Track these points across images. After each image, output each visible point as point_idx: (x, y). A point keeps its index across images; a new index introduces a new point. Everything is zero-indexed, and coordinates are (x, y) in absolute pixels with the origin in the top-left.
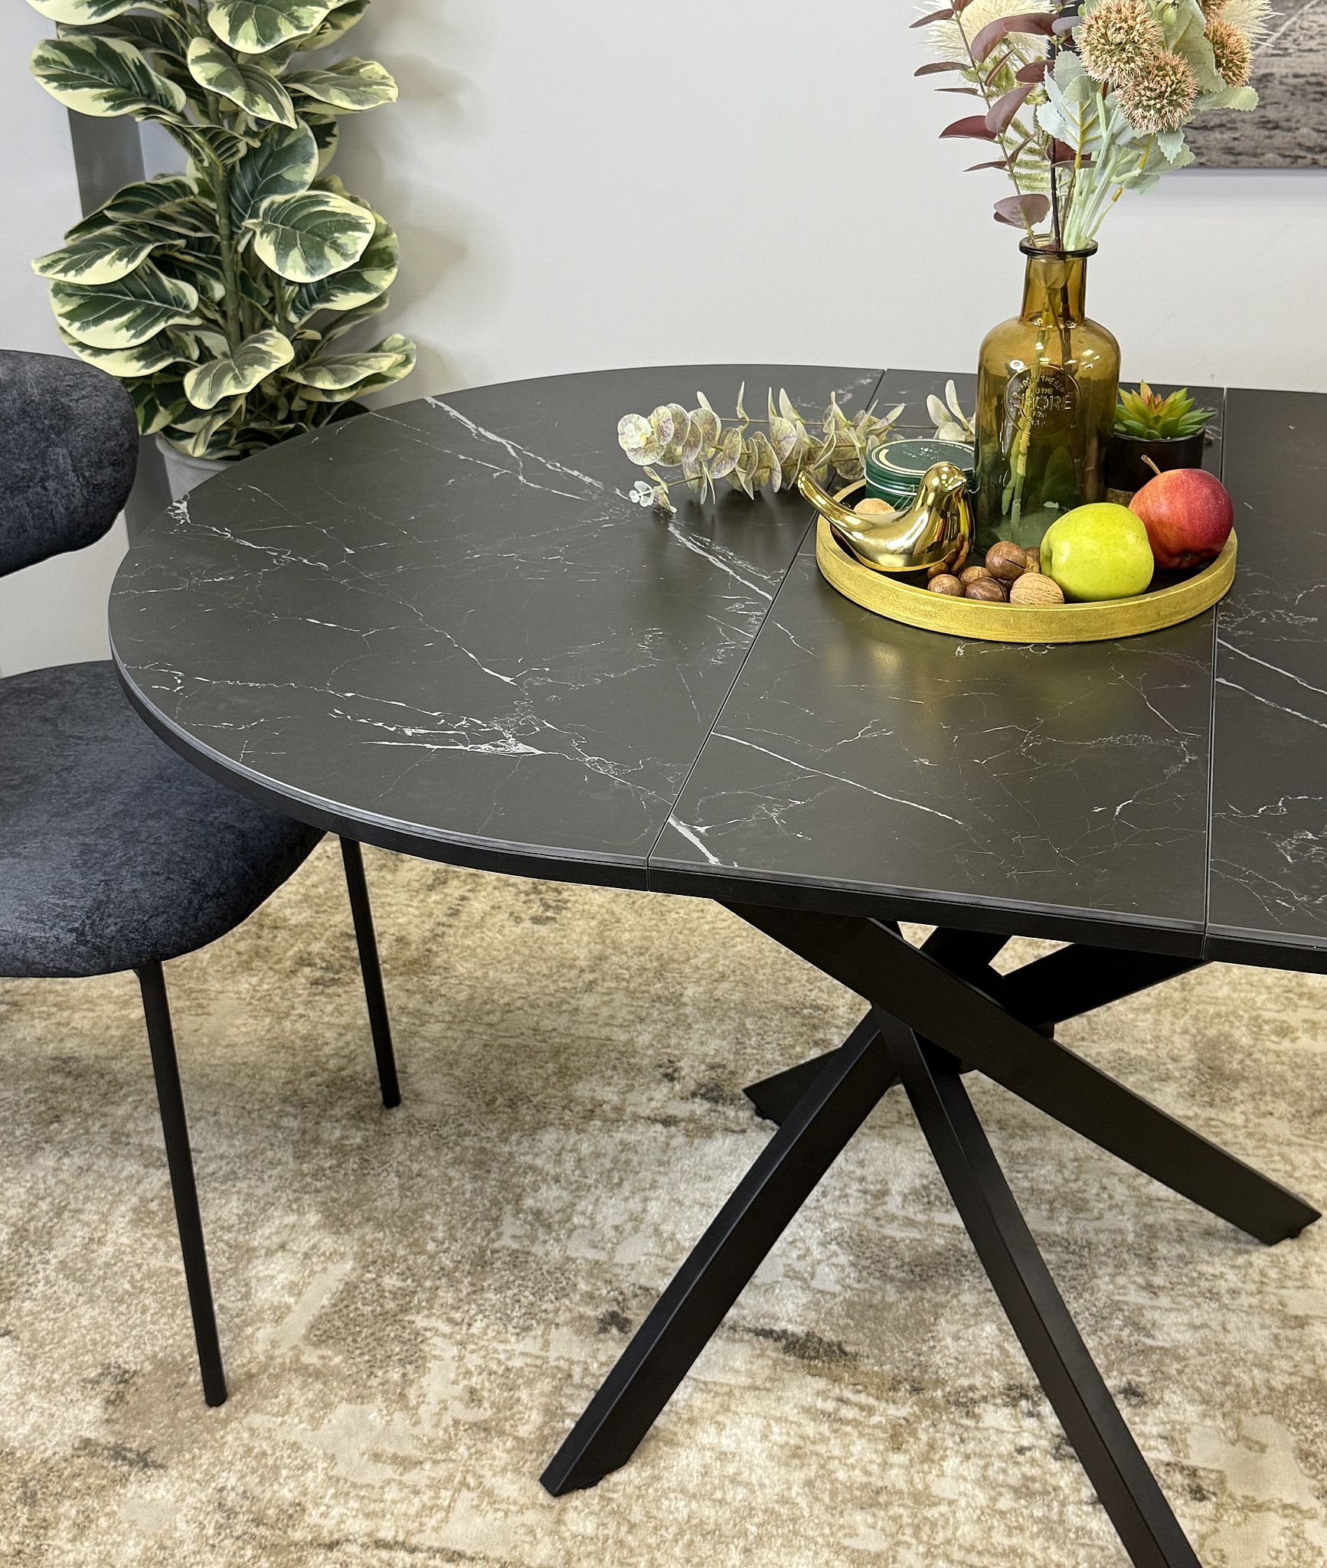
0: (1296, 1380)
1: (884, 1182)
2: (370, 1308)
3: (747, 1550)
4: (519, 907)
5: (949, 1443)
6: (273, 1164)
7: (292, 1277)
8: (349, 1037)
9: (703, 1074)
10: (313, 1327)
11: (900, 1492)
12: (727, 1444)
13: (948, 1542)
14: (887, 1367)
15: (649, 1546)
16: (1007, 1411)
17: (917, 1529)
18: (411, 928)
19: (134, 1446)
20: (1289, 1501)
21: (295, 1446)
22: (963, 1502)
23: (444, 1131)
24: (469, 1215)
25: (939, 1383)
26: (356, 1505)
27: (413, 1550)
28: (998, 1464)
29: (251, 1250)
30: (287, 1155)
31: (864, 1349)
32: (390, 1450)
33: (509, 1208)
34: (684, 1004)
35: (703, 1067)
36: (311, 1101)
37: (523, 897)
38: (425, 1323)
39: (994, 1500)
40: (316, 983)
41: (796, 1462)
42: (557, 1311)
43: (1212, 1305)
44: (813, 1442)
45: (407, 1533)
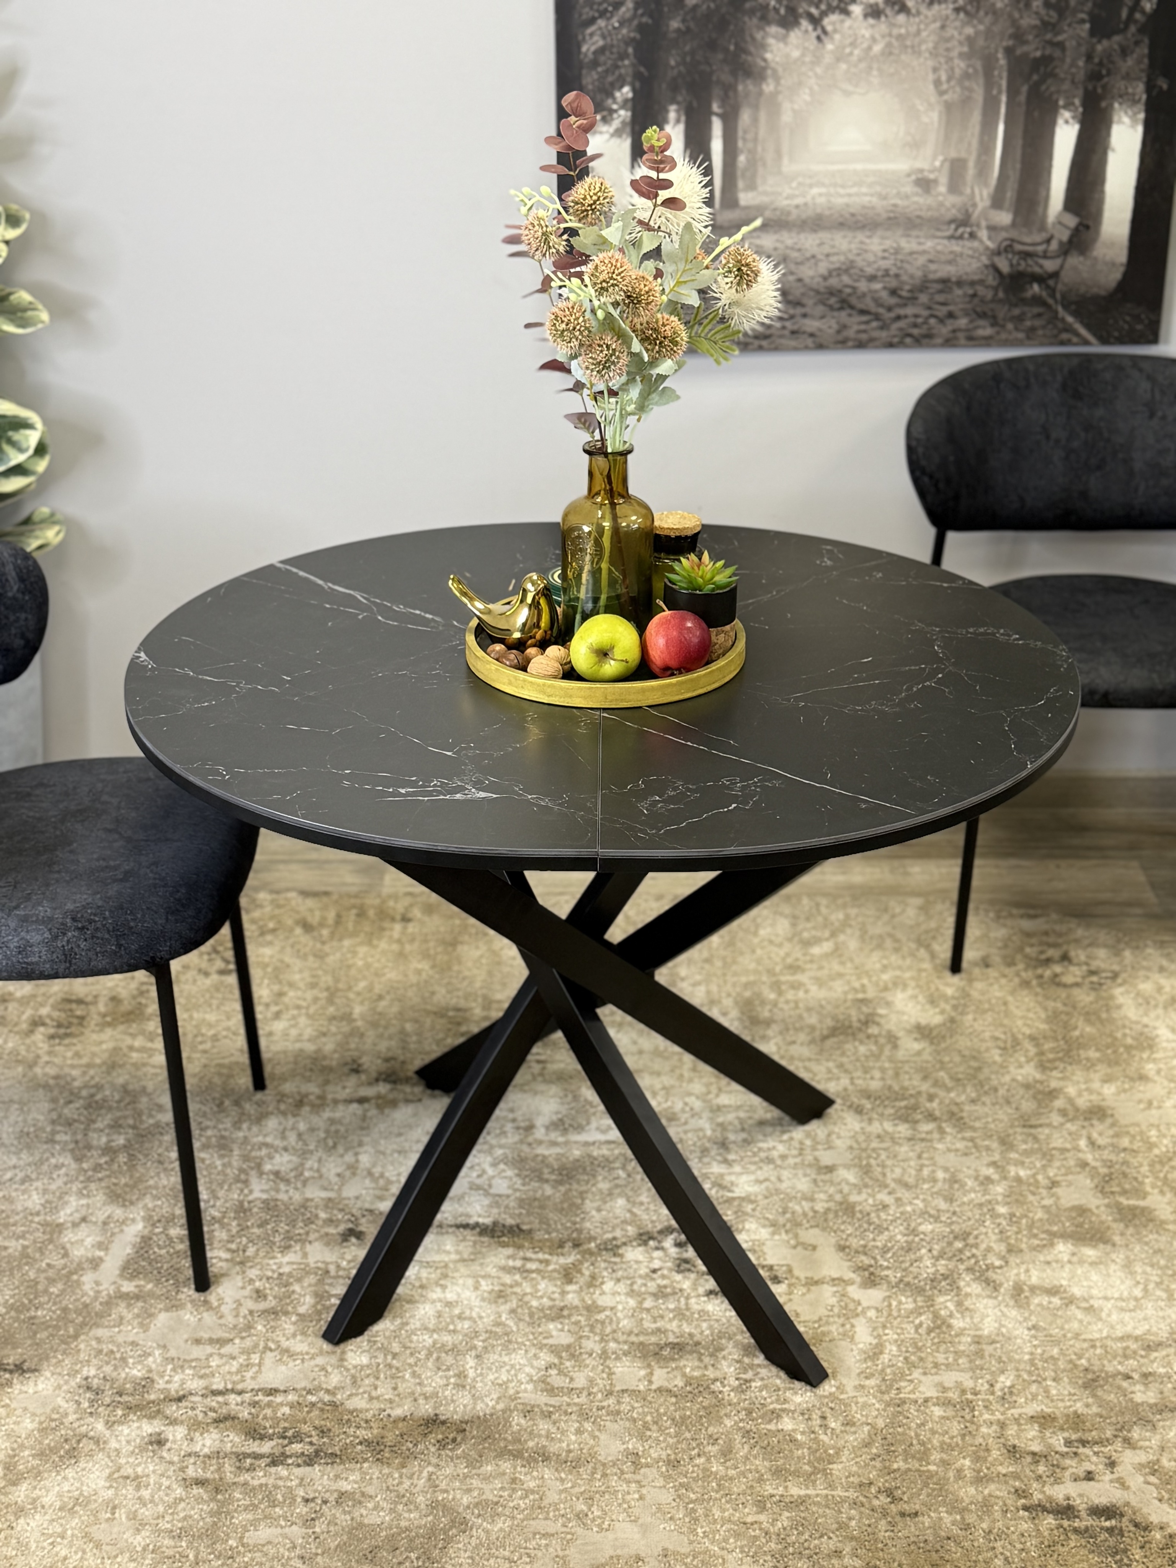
0: (831, 1205)
1: (530, 1120)
2: (163, 1252)
3: (478, 1357)
4: (204, 965)
5: (605, 1274)
6: (57, 1167)
7: (99, 1239)
9: (381, 1066)
10: (125, 1268)
11: (576, 1307)
12: (450, 1296)
13: (614, 1331)
14: (554, 1235)
15: (410, 1365)
16: (641, 1249)
17: (592, 1328)
18: (119, 990)
19: (11, 1361)
20: (835, 1276)
21: (134, 1344)
22: (620, 1307)
24: (224, 1182)
25: (591, 1239)
26: (191, 1372)
27: (240, 1393)
28: (640, 1281)
29: (59, 1225)
30: (67, 1159)
31: (536, 1225)
32: (206, 1336)
33: (253, 1173)
34: (354, 1020)
35: (379, 1061)
36: (75, 1121)
38: (210, 1254)
39: (641, 1303)
40: (52, 1037)
41: (501, 1300)
42: (307, 1233)
43: (771, 1166)
44: (511, 1286)
45: (234, 1383)
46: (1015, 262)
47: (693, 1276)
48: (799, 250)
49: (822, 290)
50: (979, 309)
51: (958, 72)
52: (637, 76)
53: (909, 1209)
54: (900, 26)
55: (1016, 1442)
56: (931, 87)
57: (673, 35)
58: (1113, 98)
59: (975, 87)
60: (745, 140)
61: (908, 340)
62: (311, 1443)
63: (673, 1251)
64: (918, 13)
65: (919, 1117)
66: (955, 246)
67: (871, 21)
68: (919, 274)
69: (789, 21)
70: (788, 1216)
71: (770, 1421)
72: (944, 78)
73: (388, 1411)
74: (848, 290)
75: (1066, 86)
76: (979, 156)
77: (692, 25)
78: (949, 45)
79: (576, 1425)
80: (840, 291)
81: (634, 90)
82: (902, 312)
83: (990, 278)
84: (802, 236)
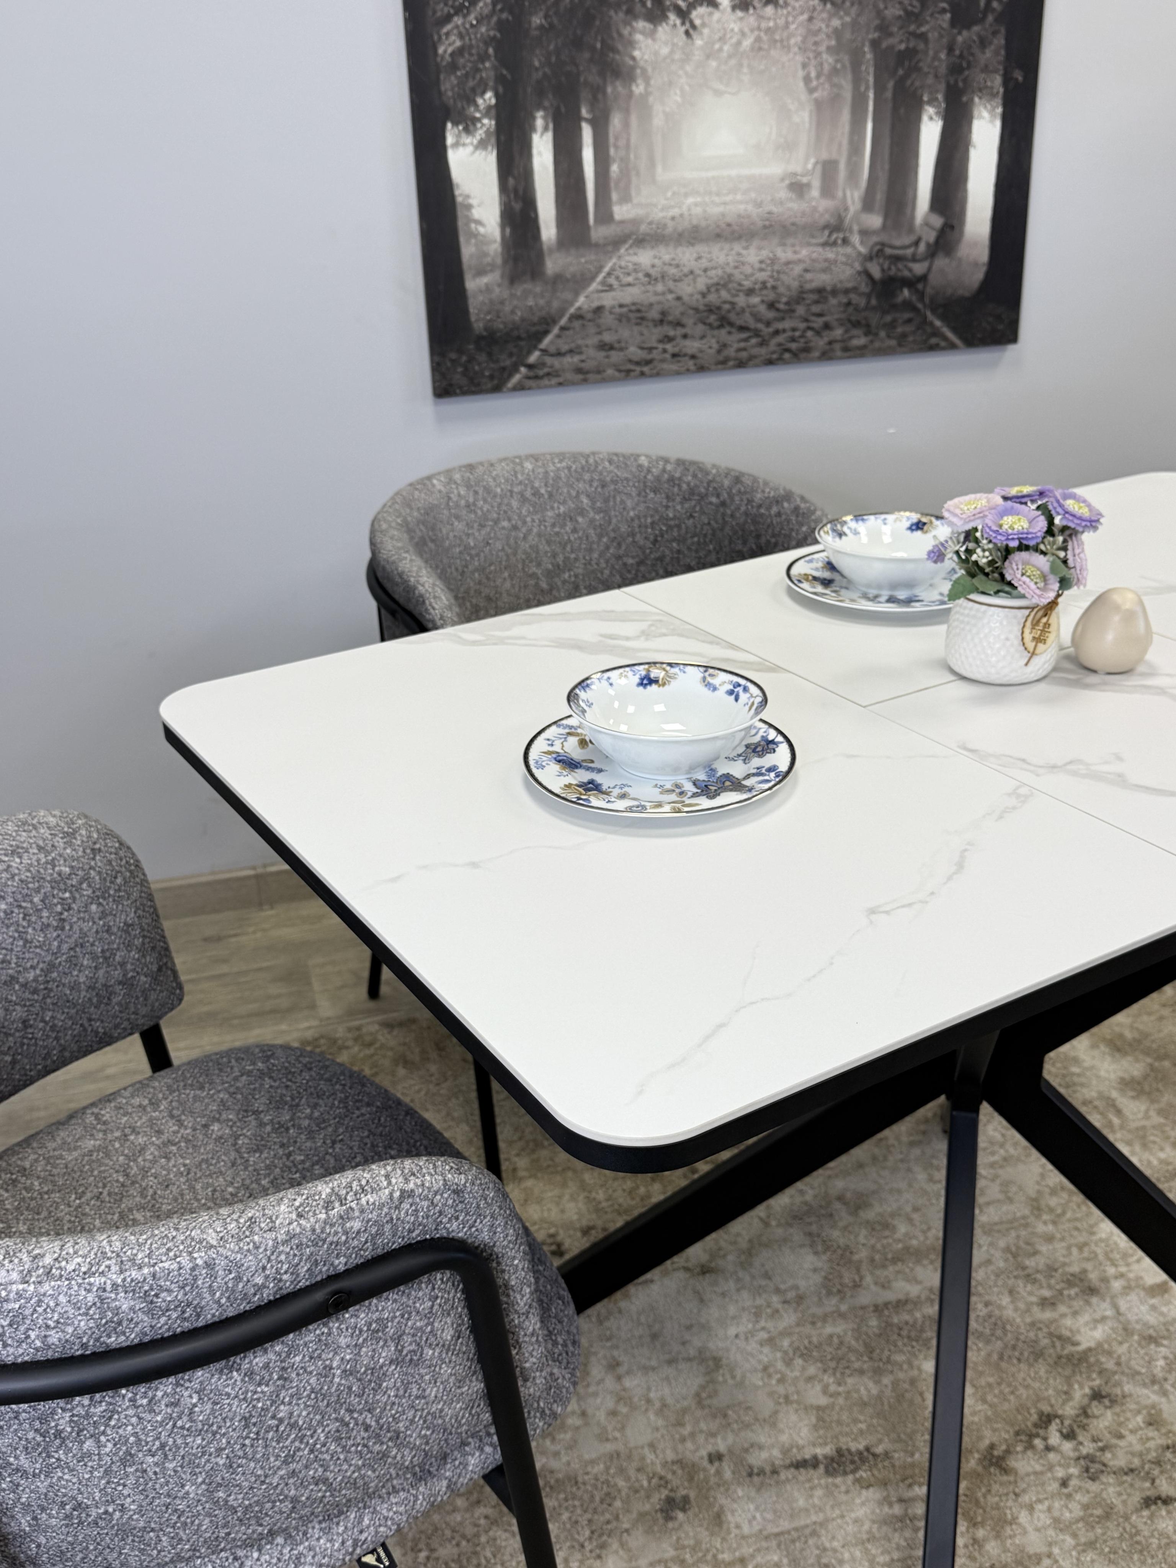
46: (886, 266)
48: (677, 266)
49: (701, 308)
50: (853, 318)
51: (826, 68)
52: (500, 79)
54: (769, 19)
56: (801, 84)
57: (535, 33)
58: (973, 92)
59: (843, 83)
60: (616, 147)
61: (787, 356)
66: (830, 254)
67: (739, 14)
68: (795, 284)
69: (656, 14)
72: (813, 74)
74: (727, 306)
75: (930, 80)
76: (849, 158)
77: (555, 21)
78: (816, 39)
80: (719, 308)
81: (497, 95)
82: (780, 326)
83: (863, 285)
84: (680, 250)
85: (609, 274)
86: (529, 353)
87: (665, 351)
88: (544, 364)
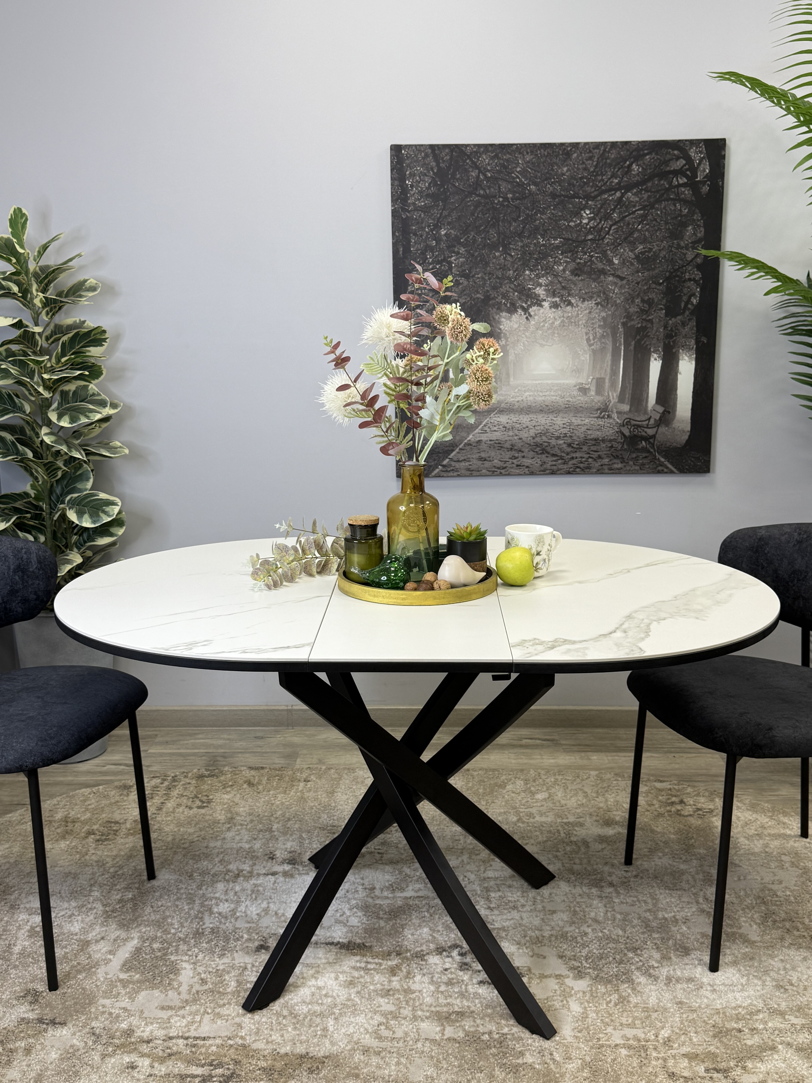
0: (554, 932)
2: (149, 956)
3: (335, 1019)
4: (189, 803)
5: (416, 971)
6: (91, 909)
7: (110, 948)
8: (118, 860)
9: (286, 856)
10: (124, 965)
11: (398, 990)
12: (320, 983)
13: (421, 1004)
14: (385, 948)
16: (438, 957)
17: (407, 1002)
19: (48, 1017)
20: (558, 973)
21: (124, 1009)
22: (425, 991)
23: (171, 889)
24: (189, 918)
25: (408, 951)
26: (157, 1026)
27: (186, 1038)
28: (437, 976)
29: (88, 941)
30: (97, 905)
31: (374, 944)
32: (169, 1005)
33: (207, 914)
34: (274, 831)
35: (286, 853)
36: (104, 885)
37: (191, 800)
38: (176, 958)
39: (438, 988)
40: (98, 840)
41: (351, 986)
42: (235, 946)
43: (516, 911)
44: (358, 978)
45: (183, 1032)
46: (632, 430)
47: (470, 973)
48: (520, 424)
49: (532, 444)
50: (614, 454)
51: (598, 335)
53: (600, 934)
54: (568, 312)
55: (674, 1070)
56: (585, 342)
58: (679, 347)
59: (607, 342)
61: (578, 470)
62: (228, 1069)
63: (458, 958)
64: (577, 306)
65: (603, 884)
66: (601, 422)
67: (553, 310)
68: (583, 436)
69: (512, 310)
70: (528, 938)
71: (518, 1058)
72: (591, 338)
73: (278, 1050)
74: (546, 444)
75: (654, 341)
76: (611, 377)
78: (594, 321)
79: (396, 1060)
80: (541, 445)
82: (574, 455)
83: (619, 438)
84: (521, 416)
85: (485, 425)
86: (444, 460)
87: (513, 463)
88: (451, 465)
